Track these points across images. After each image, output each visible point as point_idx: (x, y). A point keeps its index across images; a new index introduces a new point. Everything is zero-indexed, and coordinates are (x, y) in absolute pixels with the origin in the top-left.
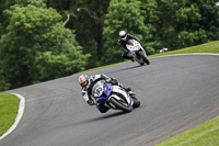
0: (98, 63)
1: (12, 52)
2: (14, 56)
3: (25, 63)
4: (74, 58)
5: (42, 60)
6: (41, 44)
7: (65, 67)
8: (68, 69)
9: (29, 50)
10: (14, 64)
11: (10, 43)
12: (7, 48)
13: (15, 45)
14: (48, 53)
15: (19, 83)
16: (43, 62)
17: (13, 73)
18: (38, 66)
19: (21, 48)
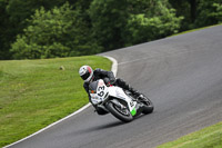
0: (191, 26)
1: (105, 15)
2: (107, 19)
3: (118, 26)
4: (167, 21)
5: (135, 23)
6: (134, 6)
7: (158, 30)
8: (161, 32)
9: (122, 13)
10: (106, 27)
11: (102, 5)
12: (99, 10)
13: (108, 7)
14: (141, 16)
15: (111, 46)
16: (136, 25)
17: (105, 36)
18: (131, 29)
19: (114, 11)
